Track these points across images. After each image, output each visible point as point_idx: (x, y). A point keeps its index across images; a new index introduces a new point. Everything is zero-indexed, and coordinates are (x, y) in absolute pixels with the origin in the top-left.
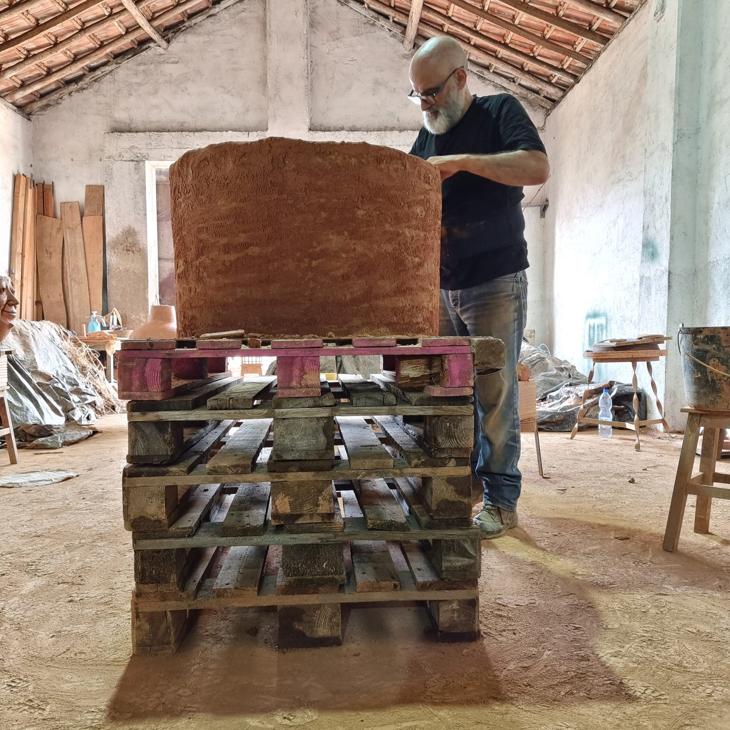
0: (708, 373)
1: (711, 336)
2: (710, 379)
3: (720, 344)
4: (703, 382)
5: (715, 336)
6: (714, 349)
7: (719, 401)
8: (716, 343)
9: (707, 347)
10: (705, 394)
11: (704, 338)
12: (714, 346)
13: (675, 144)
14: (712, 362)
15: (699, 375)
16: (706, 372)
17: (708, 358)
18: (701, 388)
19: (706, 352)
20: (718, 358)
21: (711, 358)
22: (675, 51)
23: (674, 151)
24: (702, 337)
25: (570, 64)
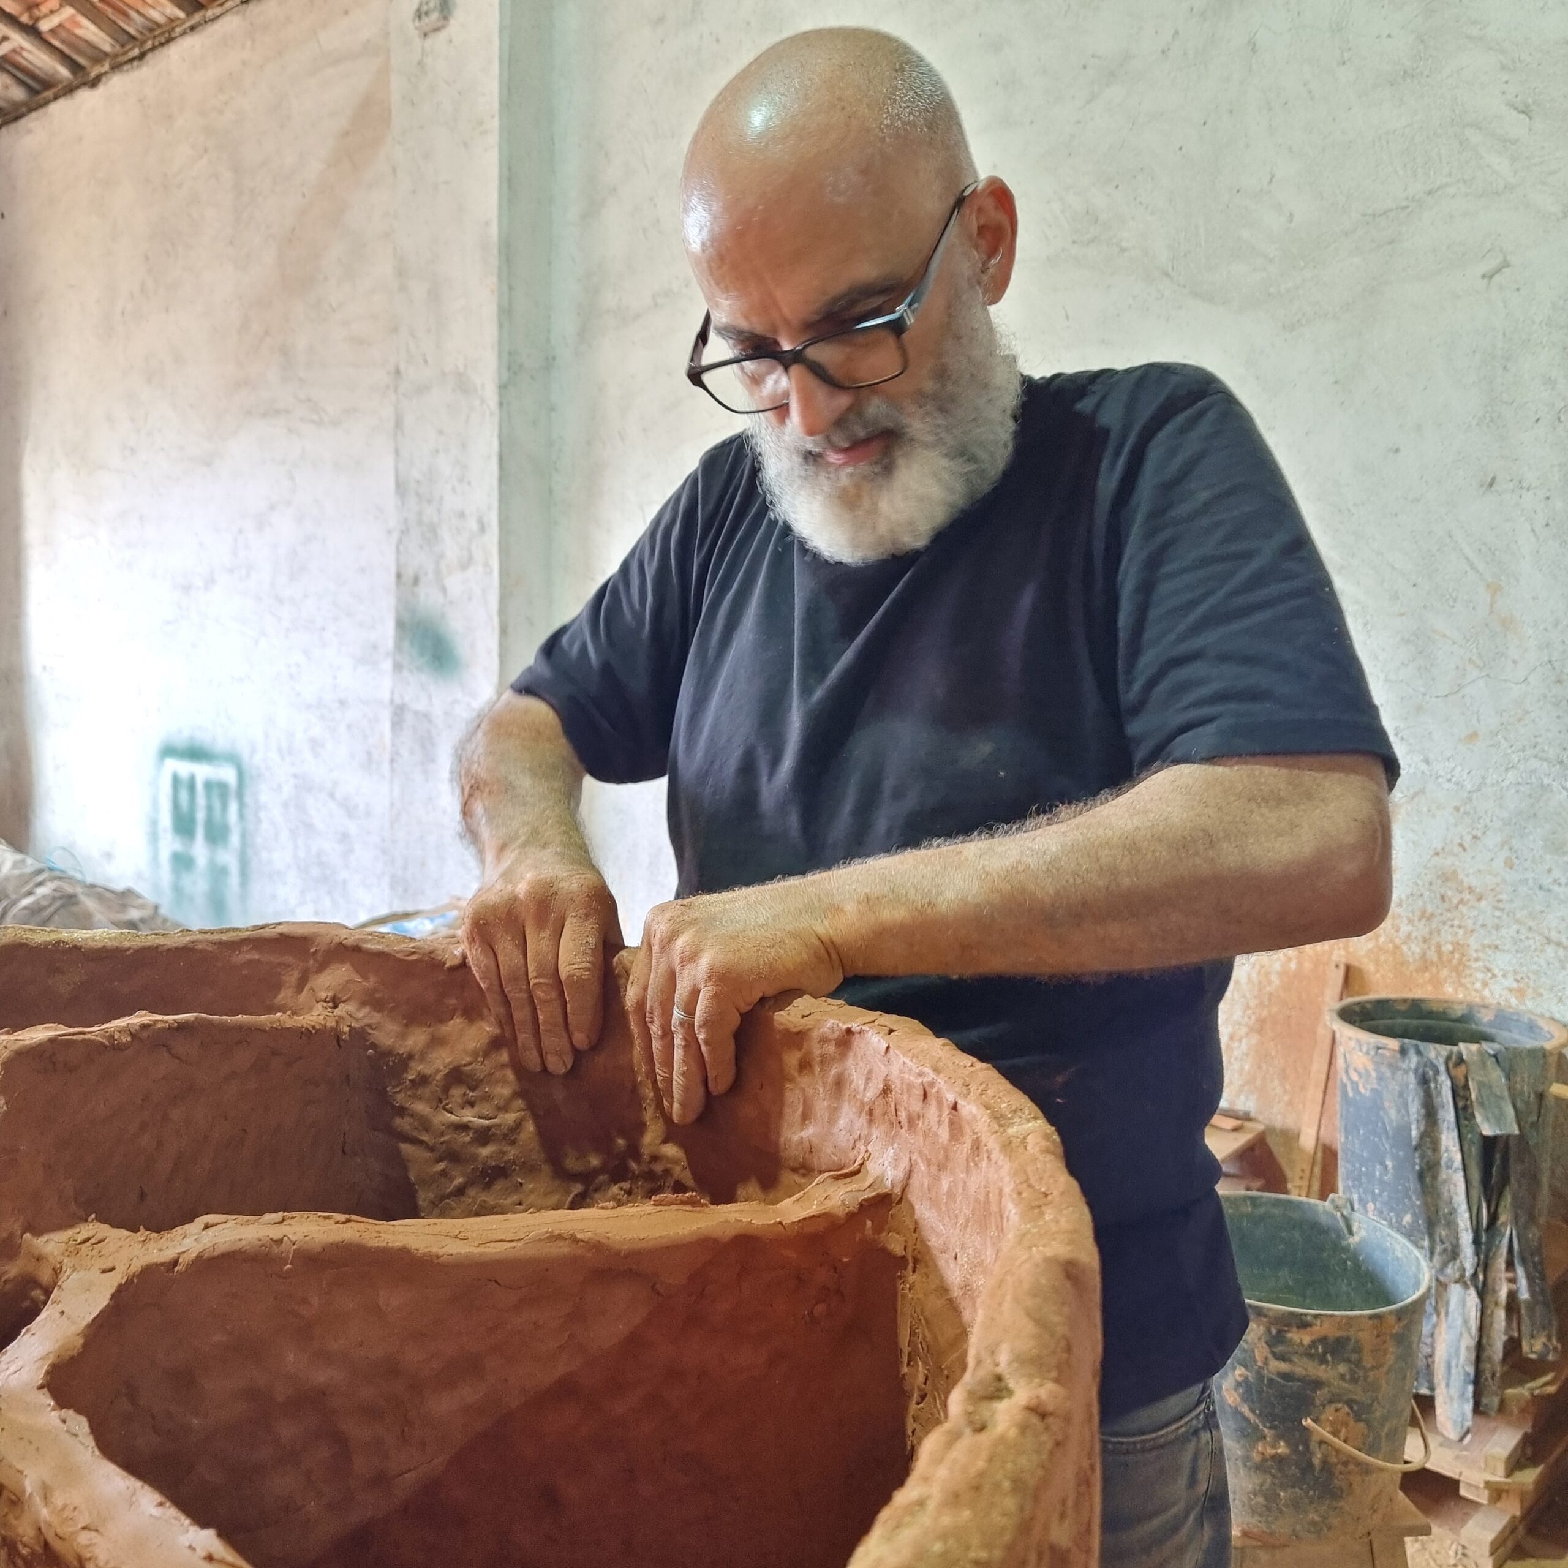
0: (1313, 1446)
1: (1338, 1340)
2: (1316, 1461)
3: (1358, 1363)
4: (1294, 1470)
5: (1348, 1339)
6: (1342, 1377)
7: (1335, 1521)
8: (1349, 1361)
9: (1321, 1372)
10: (1295, 1504)
11: (1313, 1344)
12: (1342, 1368)
13: (503, 387)
14: (1329, 1414)
15: (1282, 1449)
16: (1307, 1445)
17: (1318, 1402)
18: (1283, 1487)
19: (1318, 1384)
20: (1350, 1403)
21: (1331, 1402)
22: (493, 139)
23: (501, 404)
24: (1307, 1340)
25: (60, 25)
